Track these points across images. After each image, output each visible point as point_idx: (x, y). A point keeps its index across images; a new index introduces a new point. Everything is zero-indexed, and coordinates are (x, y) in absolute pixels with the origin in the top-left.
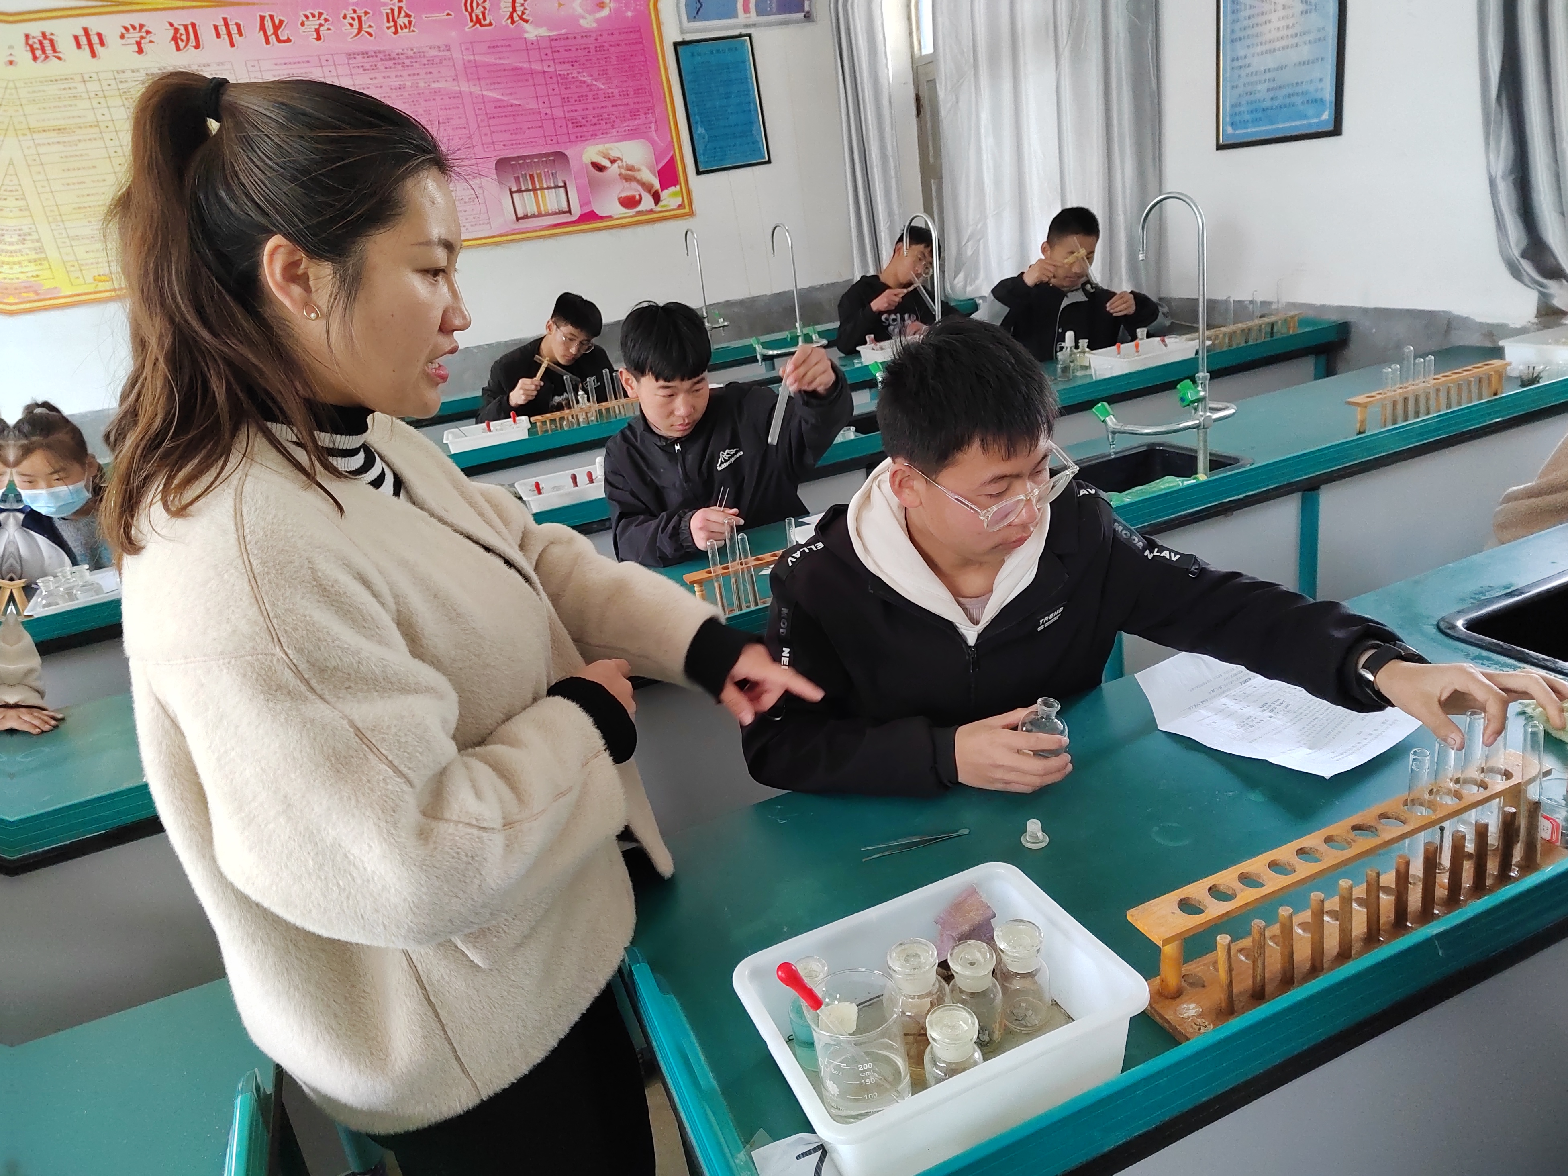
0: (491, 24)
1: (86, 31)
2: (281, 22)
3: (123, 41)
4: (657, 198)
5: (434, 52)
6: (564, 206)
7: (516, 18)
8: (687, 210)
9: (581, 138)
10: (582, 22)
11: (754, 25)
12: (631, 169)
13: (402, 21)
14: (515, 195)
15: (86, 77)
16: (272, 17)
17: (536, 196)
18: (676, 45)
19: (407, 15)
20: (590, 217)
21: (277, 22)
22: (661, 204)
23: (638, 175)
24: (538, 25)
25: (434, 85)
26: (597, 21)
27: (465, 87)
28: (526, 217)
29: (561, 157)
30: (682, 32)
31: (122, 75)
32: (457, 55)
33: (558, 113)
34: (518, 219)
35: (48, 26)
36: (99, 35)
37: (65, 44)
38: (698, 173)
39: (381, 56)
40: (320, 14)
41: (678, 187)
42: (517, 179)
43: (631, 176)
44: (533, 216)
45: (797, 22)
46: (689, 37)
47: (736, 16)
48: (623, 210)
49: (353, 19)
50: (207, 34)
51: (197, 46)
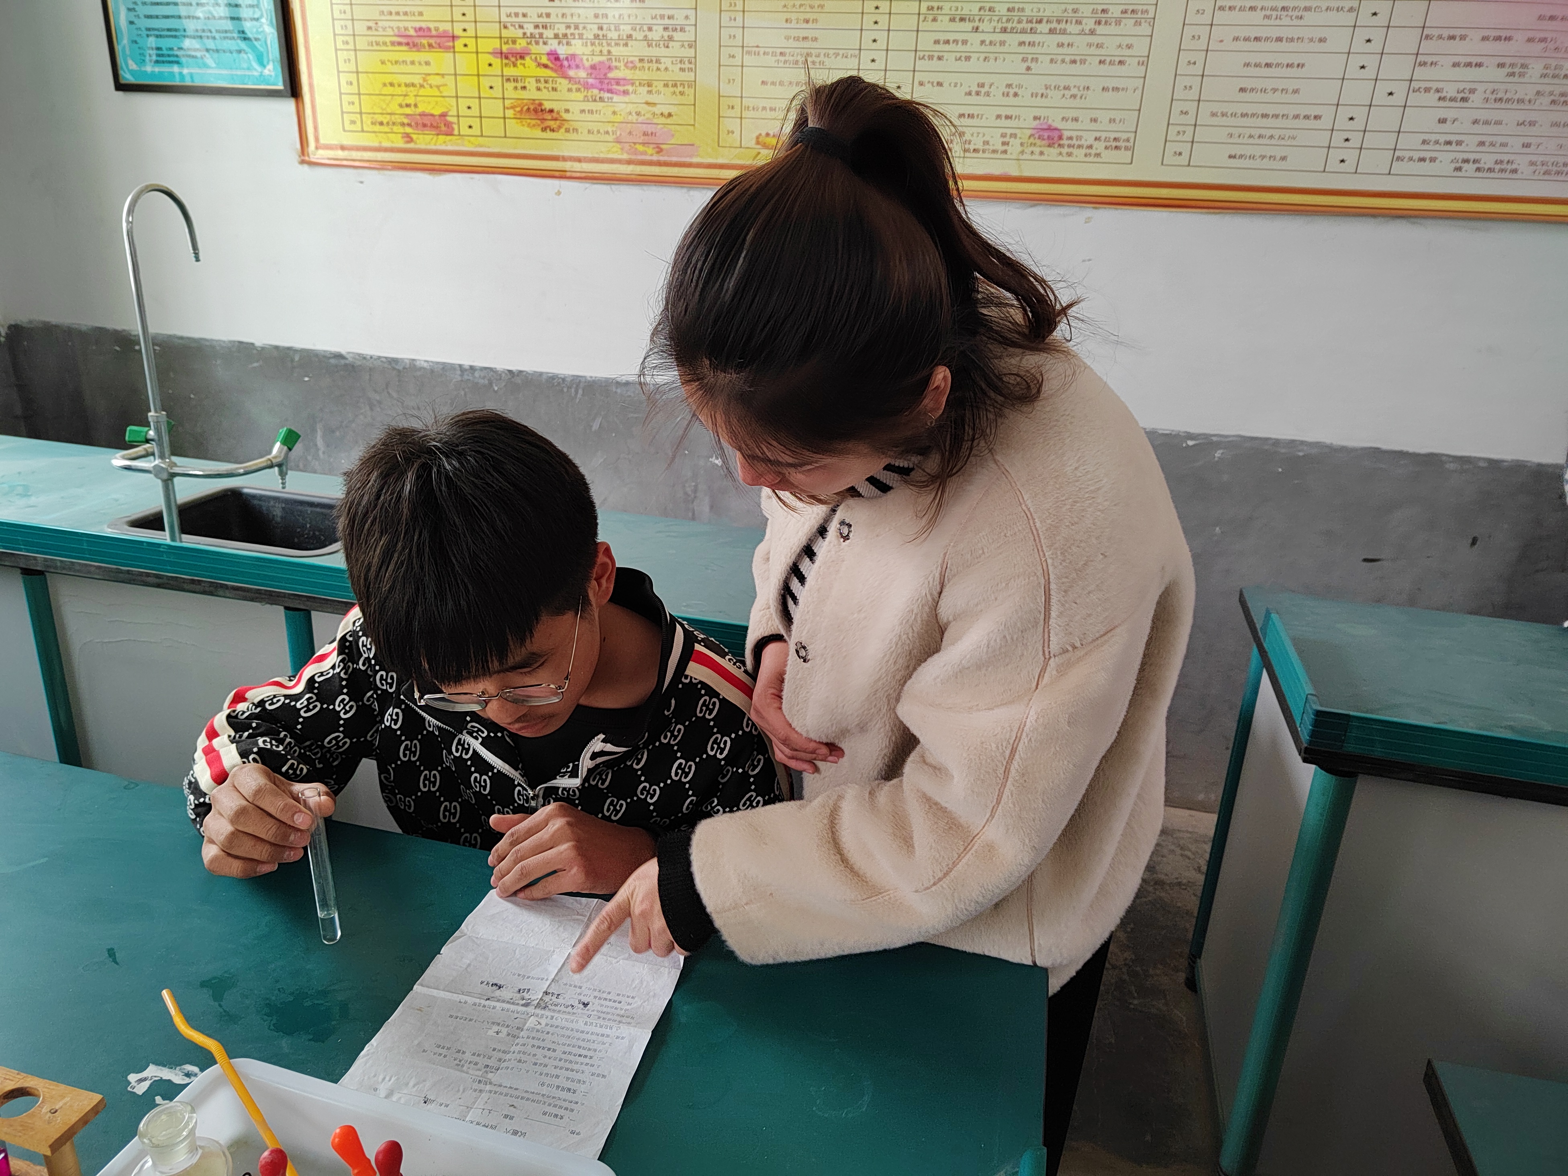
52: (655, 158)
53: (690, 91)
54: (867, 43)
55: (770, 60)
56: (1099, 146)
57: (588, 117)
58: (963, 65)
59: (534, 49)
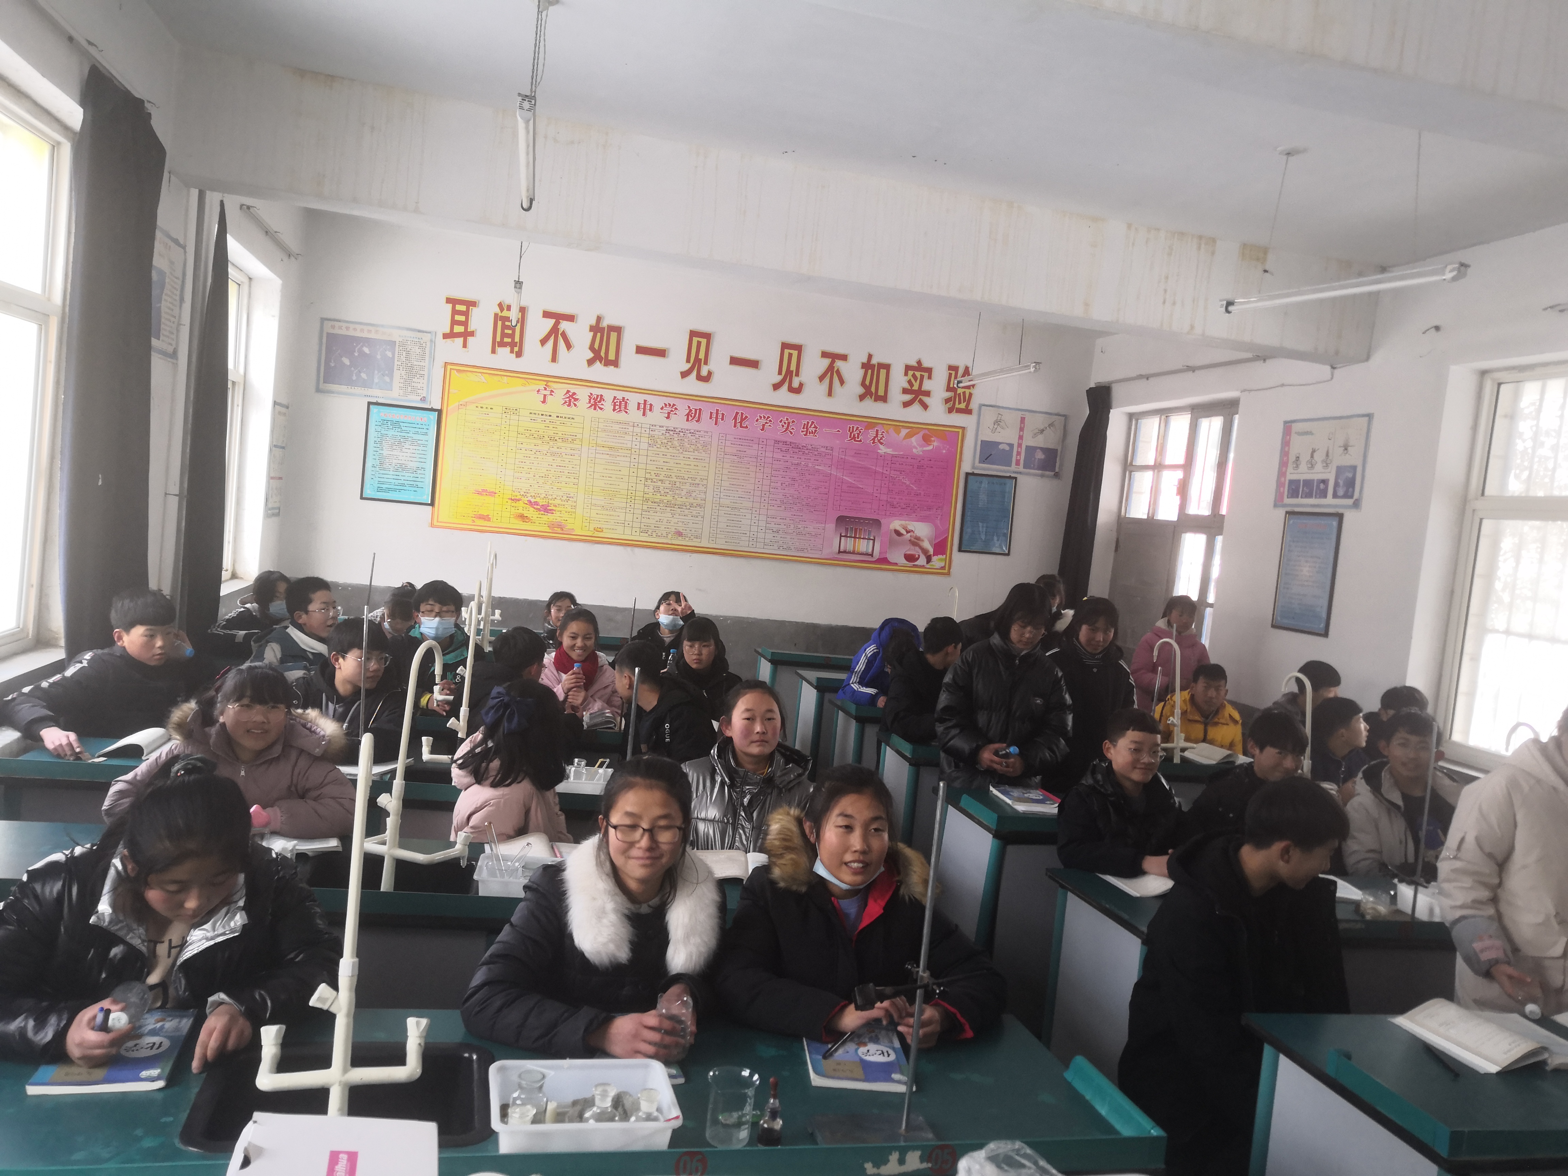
0: (860, 441)
1: (645, 401)
2: (746, 417)
3: (661, 411)
4: (929, 559)
5: (823, 450)
6: (870, 551)
7: (876, 441)
8: (946, 571)
9: (893, 515)
10: (914, 450)
11: (1020, 473)
12: (918, 538)
13: (810, 430)
14: (843, 538)
15: (635, 424)
16: (742, 414)
17: (855, 542)
18: (967, 474)
19: (815, 427)
20: (883, 561)
21: (744, 416)
22: (931, 563)
23: (921, 543)
24: (888, 446)
25: (817, 467)
26: (923, 451)
27: (834, 472)
28: (845, 552)
29: (877, 523)
30: (973, 467)
31: (654, 427)
32: (835, 454)
33: (884, 497)
34: (839, 552)
35: (627, 395)
36: (651, 405)
37: (632, 406)
38: (960, 550)
39: (793, 445)
40: (768, 417)
41: (944, 556)
42: (847, 530)
43: (916, 543)
44: (849, 553)
45: (1048, 477)
46: (976, 472)
47: (1010, 466)
48: (905, 562)
49: (785, 423)
50: (705, 416)
51: (697, 421)
52: (562, 532)
53: (574, 515)
54: (628, 506)
55: (600, 508)
56: (692, 537)
57: (539, 519)
58: (655, 514)
59: (523, 498)
